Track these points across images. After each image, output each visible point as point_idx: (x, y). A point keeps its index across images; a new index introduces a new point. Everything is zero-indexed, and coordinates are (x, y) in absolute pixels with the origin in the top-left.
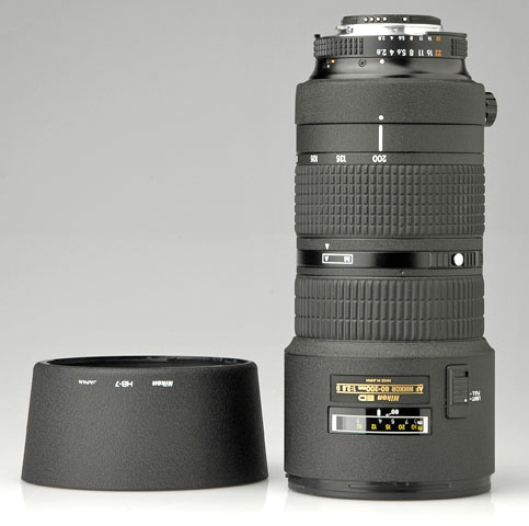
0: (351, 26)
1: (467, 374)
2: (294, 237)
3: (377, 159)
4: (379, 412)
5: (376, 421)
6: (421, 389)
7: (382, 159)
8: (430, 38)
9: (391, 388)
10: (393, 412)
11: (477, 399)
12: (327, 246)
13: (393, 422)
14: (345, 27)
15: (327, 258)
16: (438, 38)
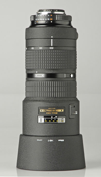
0: (42, 12)
1: (74, 107)
2: (25, 70)
3: (51, 48)
4: (52, 117)
5: (50, 119)
6: (63, 110)
7: (52, 48)
8: (48, 15)
9: (55, 110)
10: (56, 117)
11: (76, 113)
12: (37, 72)
13: (55, 120)
14: (40, 12)
15: (37, 75)
16: (51, 15)
